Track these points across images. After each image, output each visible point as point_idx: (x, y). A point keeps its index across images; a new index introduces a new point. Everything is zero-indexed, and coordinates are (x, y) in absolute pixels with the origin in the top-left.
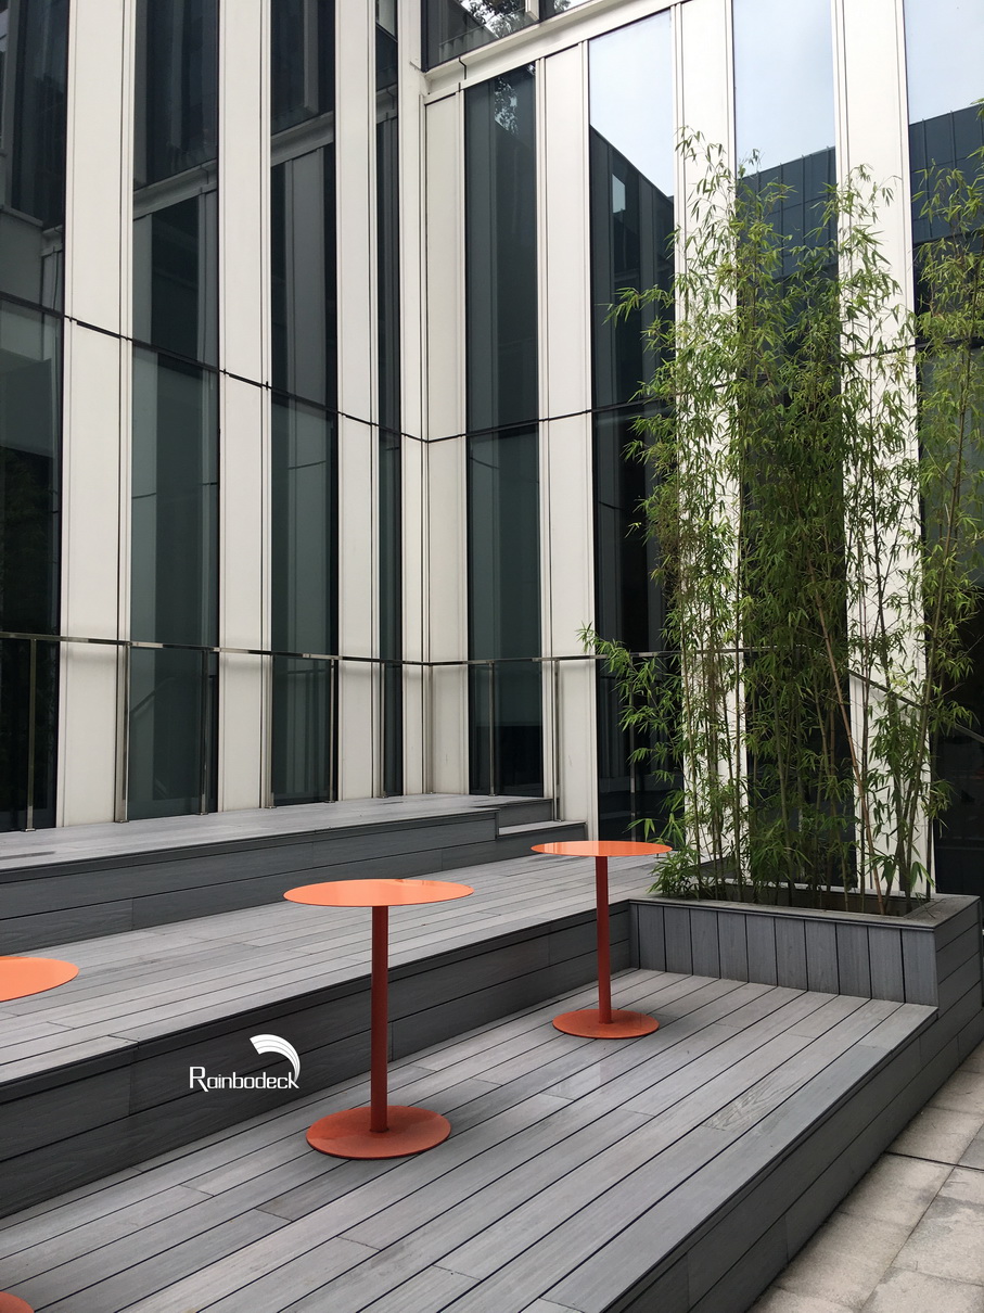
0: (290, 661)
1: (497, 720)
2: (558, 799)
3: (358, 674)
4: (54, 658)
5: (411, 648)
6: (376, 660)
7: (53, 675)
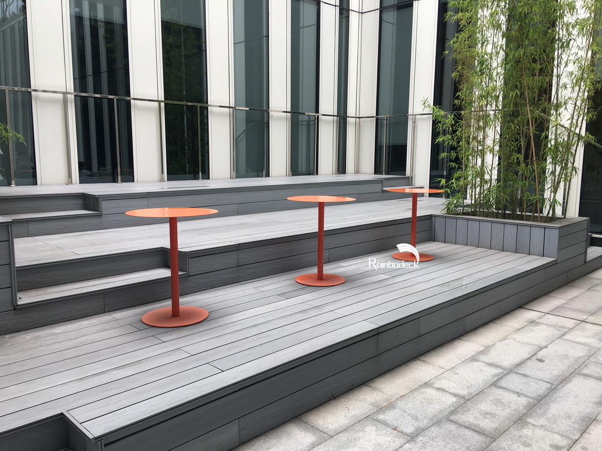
0: (300, 116)
1: (387, 142)
2: (412, 177)
3: (327, 122)
4: (206, 114)
5: (351, 111)
6: (335, 116)
7: (206, 121)
